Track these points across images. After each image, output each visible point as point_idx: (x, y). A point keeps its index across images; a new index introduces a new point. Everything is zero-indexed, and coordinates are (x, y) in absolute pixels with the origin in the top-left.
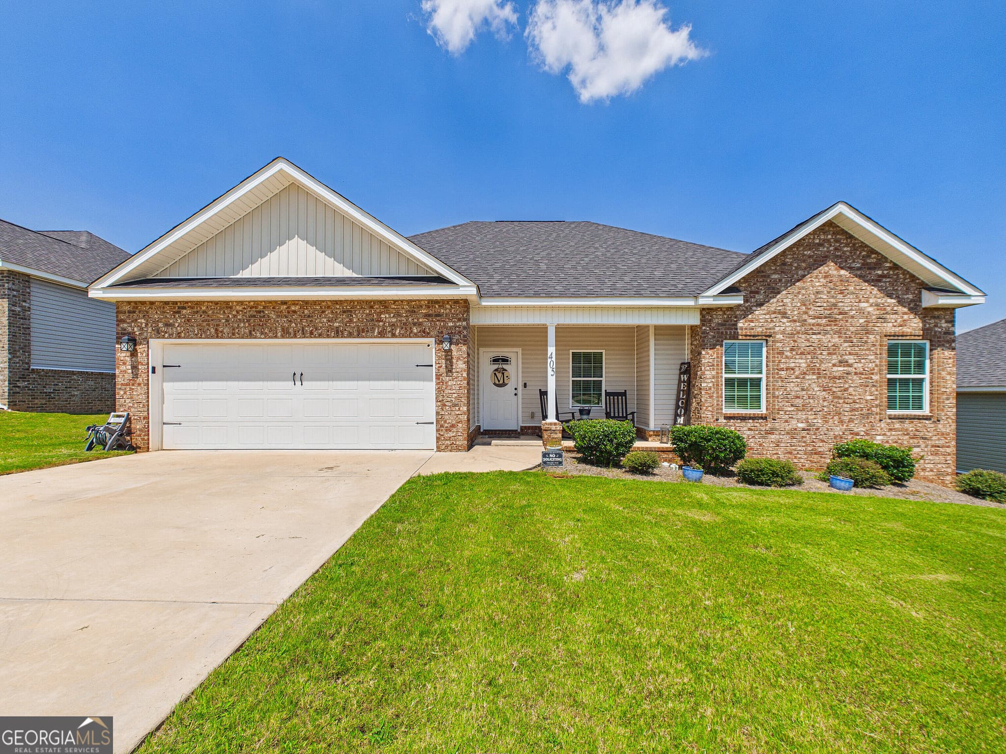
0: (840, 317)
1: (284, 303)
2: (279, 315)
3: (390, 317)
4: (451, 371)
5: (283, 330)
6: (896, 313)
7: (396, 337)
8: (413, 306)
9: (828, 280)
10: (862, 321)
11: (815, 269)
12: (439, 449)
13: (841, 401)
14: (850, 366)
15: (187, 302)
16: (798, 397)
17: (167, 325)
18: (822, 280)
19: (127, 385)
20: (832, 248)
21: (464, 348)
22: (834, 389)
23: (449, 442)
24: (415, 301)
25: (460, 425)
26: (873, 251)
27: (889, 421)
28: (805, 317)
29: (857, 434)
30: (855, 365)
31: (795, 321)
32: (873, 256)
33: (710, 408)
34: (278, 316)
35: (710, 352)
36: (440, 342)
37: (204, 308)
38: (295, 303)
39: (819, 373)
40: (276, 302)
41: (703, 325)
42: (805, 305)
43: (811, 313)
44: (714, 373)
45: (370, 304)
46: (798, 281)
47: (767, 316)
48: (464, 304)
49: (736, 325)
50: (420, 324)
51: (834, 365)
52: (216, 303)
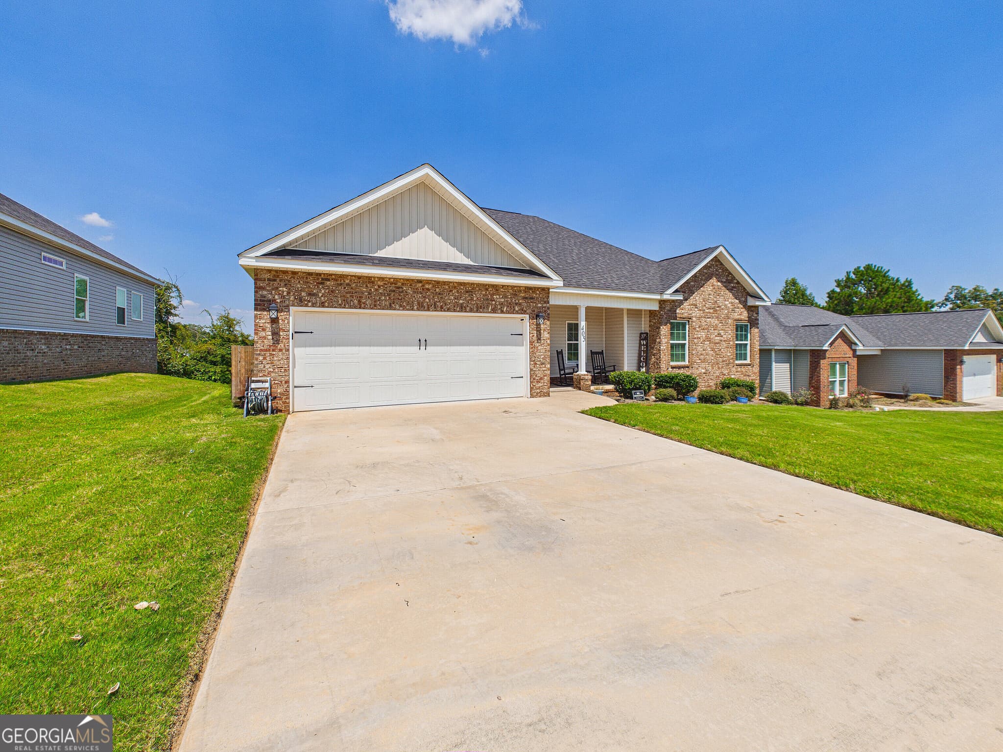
0: (718, 309)
1: (420, 281)
2: (416, 291)
3: (500, 298)
4: (540, 339)
5: (419, 304)
6: (738, 308)
7: (504, 313)
8: (516, 290)
9: (713, 287)
10: (726, 311)
11: (708, 281)
12: (532, 396)
13: (719, 356)
14: (722, 336)
15: (331, 275)
16: (702, 355)
17: (310, 294)
18: (711, 287)
19: (266, 350)
20: (715, 270)
21: (548, 323)
22: (716, 350)
23: (538, 391)
24: (517, 287)
25: (546, 378)
26: (730, 273)
27: (736, 367)
28: (704, 308)
29: (725, 375)
30: (724, 336)
31: (700, 310)
32: (730, 276)
33: (664, 362)
34: (414, 292)
35: (665, 327)
36: (531, 318)
37: (347, 281)
38: (429, 282)
39: (710, 341)
40: (413, 280)
41: (661, 311)
42: (704, 301)
43: (707, 306)
44: (666, 340)
45: (486, 287)
46: (702, 287)
47: (689, 306)
48: (546, 290)
49: (676, 311)
50: (520, 304)
51: (716, 336)
52: (359, 277)
